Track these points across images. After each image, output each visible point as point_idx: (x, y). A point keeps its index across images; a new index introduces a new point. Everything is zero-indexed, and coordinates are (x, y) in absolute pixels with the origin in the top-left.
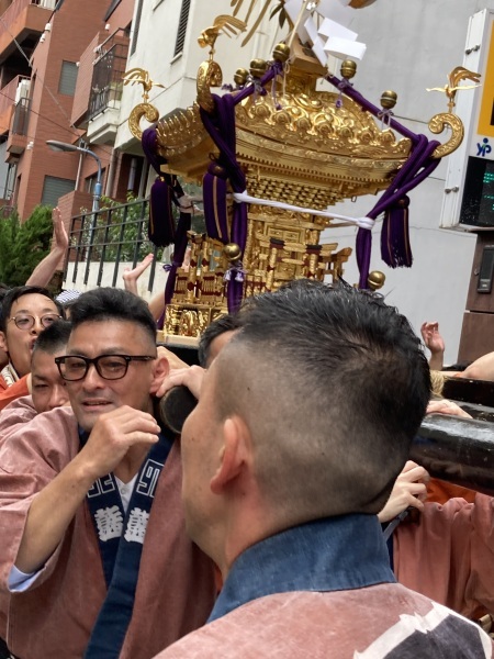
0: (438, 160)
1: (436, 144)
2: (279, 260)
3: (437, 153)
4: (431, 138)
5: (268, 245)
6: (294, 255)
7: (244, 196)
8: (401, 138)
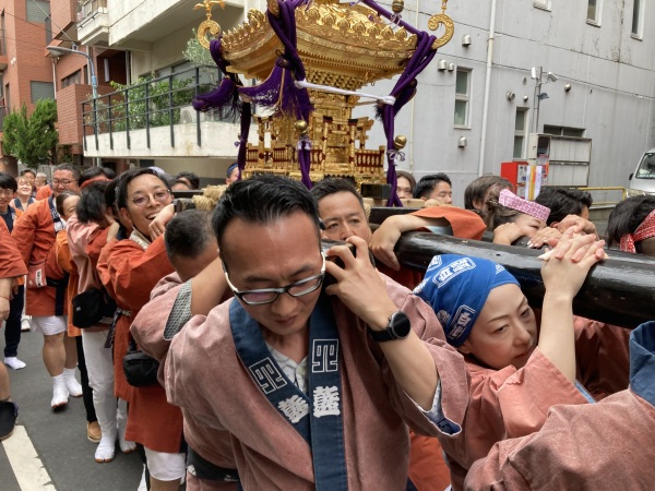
0: (436, 50)
1: (434, 38)
2: (330, 132)
3: (435, 45)
4: (430, 33)
5: (322, 121)
6: (339, 127)
7: (304, 83)
8: (410, 35)
